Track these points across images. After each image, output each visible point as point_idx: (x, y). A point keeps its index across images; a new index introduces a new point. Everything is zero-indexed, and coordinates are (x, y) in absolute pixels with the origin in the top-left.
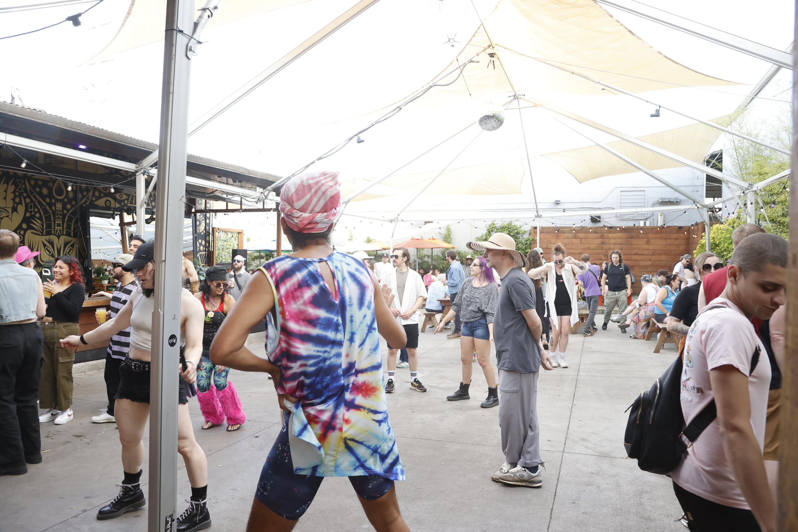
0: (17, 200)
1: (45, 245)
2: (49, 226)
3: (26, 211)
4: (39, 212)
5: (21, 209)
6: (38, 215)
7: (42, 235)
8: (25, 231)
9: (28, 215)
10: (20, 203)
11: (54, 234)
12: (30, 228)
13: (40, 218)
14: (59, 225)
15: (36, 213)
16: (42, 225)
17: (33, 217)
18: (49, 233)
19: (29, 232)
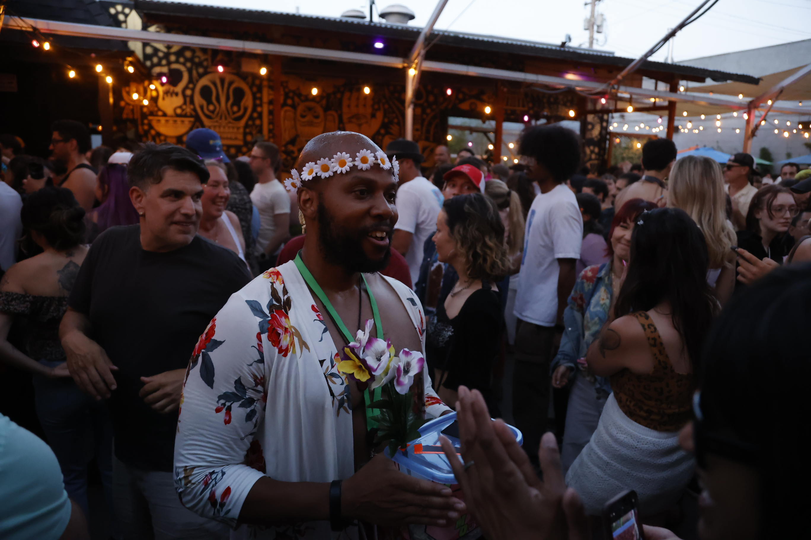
0: (376, 106)
3: (385, 116)
4: (397, 117)
5: (380, 115)
6: (396, 121)
9: (386, 120)
10: (379, 109)
13: (398, 124)
14: (417, 130)
15: (394, 118)
19: (387, 137)
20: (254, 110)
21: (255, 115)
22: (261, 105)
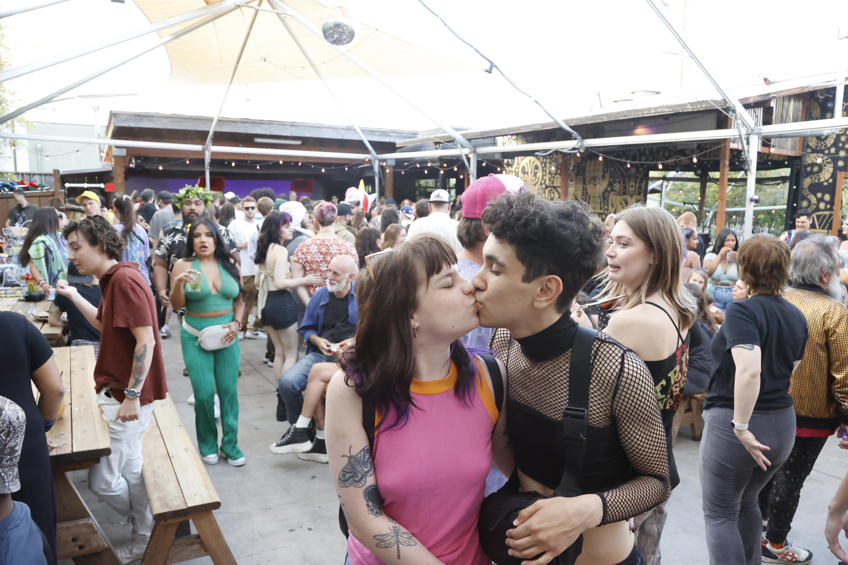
0: (605, 170)
1: (621, 203)
2: (625, 188)
3: (611, 177)
4: (618, 177)
5: (607, 176)
6: (617, 180)
7: (620, 195)
8: (609, 192)
9: (611, 180)
10: (607, 172)
11: (628, 195)
12: (612, 190)
13: (619, 183)
14: (632, 186)
15: (616, 178)
16: (620, 187)
17: (614, 181)
18: (624, 194)
19: (612, 193)
20: (542, 179)
21: (543, 182)
22: (545, 175)
